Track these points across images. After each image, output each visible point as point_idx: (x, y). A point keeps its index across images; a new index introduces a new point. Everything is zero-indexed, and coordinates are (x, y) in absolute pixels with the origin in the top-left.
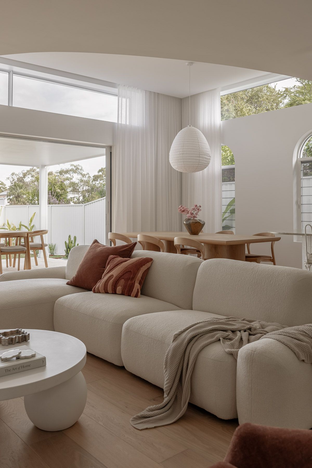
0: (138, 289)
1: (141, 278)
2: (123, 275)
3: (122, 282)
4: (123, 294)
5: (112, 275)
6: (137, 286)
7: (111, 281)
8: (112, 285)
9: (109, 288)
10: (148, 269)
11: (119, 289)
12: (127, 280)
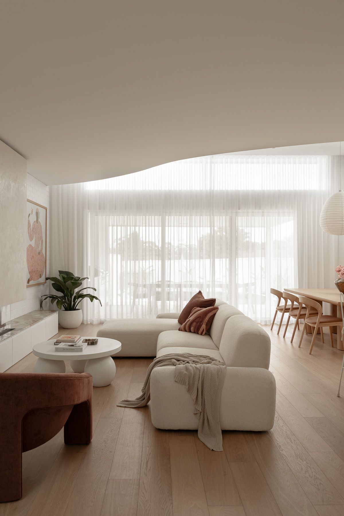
0: (204, 329)
1: (208, 321)
2: (196, 319)
3: (194, 324)
4: (194, 332)
5: (190, 320)
6: (204, 326)
7: (188, 323)
8: (188, 326)
9: (187, 328)
10: (215, 315)
11: (192, 329)
12: (197, 323)
